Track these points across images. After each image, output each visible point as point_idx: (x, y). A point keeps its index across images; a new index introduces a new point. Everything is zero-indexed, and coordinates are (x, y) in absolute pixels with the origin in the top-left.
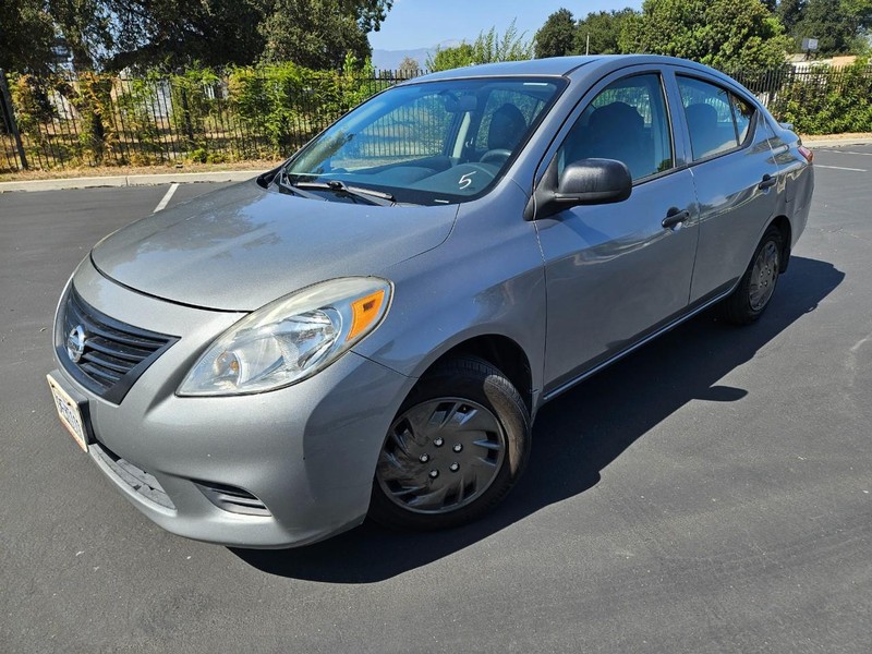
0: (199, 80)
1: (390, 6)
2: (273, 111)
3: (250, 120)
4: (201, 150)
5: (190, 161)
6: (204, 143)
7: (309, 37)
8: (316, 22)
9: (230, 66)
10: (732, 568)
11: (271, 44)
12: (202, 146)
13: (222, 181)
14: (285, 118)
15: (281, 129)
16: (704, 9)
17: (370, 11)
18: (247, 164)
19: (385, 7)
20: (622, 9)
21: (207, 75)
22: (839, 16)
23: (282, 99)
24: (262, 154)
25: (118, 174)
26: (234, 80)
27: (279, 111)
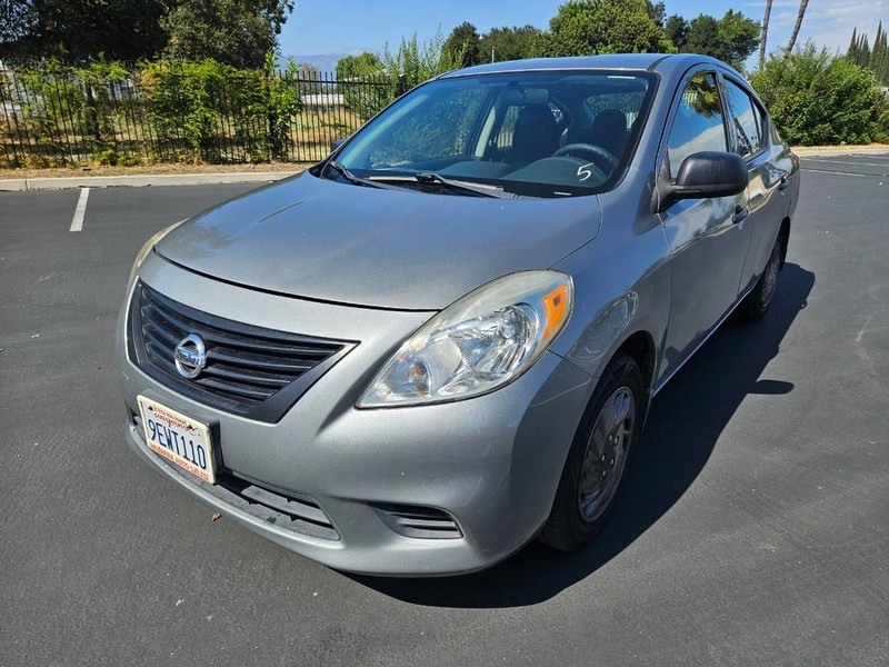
0: (107, 74)
1: (291, 8)
2: (193, 111)
3: (167, 120)
4: (110, 151)
5: (97, 164)
6: (113, 143)
7: (217, 34)
8: (224, 19)
9: (142, 60)
10: (871, 551)
11: (174, 40)
12: (111, 146)
13: (140, 185)
14: (206, 119)
15: (202, 131)
16: (606, 29)
17: (269, 12)
18: (164, 167)
19: (286, 9)
20: (523, 26)
21: (116, 69)
22: (718, 42)
23: (203, 98)
24: (181, 157)
25: (14, 177)
26: (149, 75)
27: (200, 112)
